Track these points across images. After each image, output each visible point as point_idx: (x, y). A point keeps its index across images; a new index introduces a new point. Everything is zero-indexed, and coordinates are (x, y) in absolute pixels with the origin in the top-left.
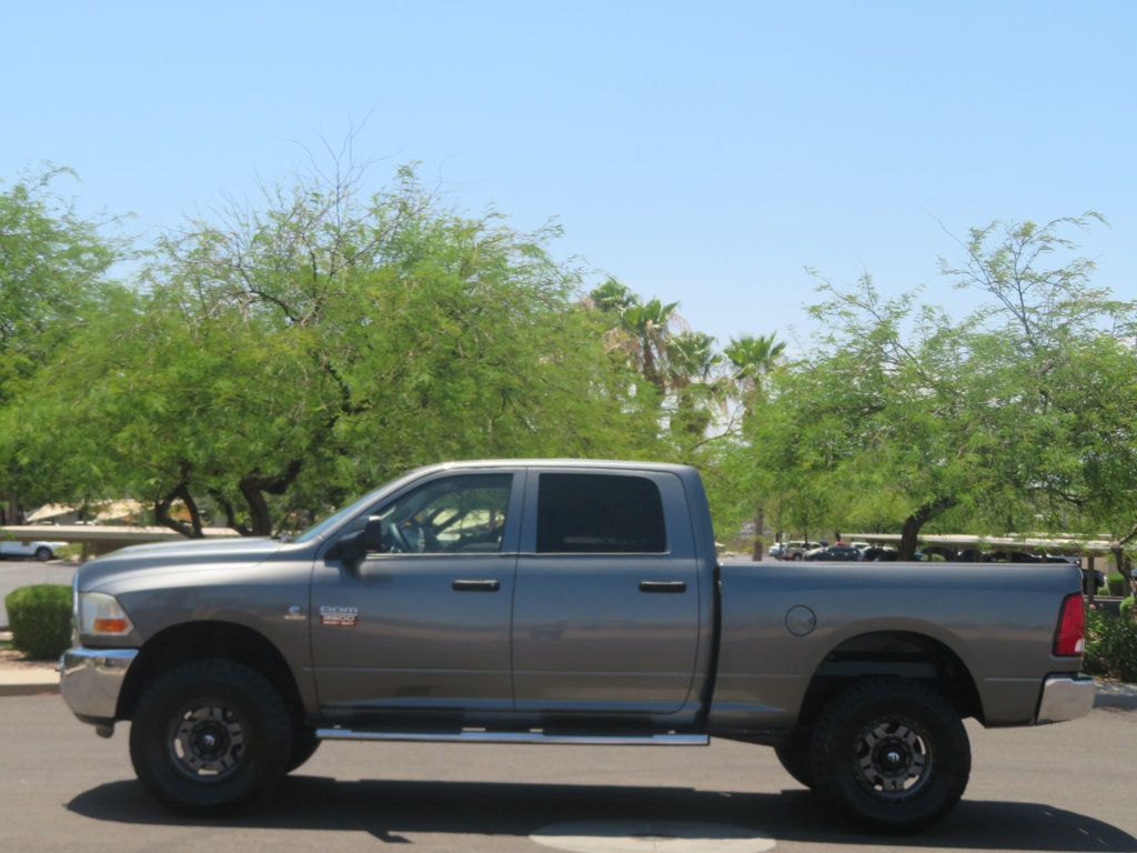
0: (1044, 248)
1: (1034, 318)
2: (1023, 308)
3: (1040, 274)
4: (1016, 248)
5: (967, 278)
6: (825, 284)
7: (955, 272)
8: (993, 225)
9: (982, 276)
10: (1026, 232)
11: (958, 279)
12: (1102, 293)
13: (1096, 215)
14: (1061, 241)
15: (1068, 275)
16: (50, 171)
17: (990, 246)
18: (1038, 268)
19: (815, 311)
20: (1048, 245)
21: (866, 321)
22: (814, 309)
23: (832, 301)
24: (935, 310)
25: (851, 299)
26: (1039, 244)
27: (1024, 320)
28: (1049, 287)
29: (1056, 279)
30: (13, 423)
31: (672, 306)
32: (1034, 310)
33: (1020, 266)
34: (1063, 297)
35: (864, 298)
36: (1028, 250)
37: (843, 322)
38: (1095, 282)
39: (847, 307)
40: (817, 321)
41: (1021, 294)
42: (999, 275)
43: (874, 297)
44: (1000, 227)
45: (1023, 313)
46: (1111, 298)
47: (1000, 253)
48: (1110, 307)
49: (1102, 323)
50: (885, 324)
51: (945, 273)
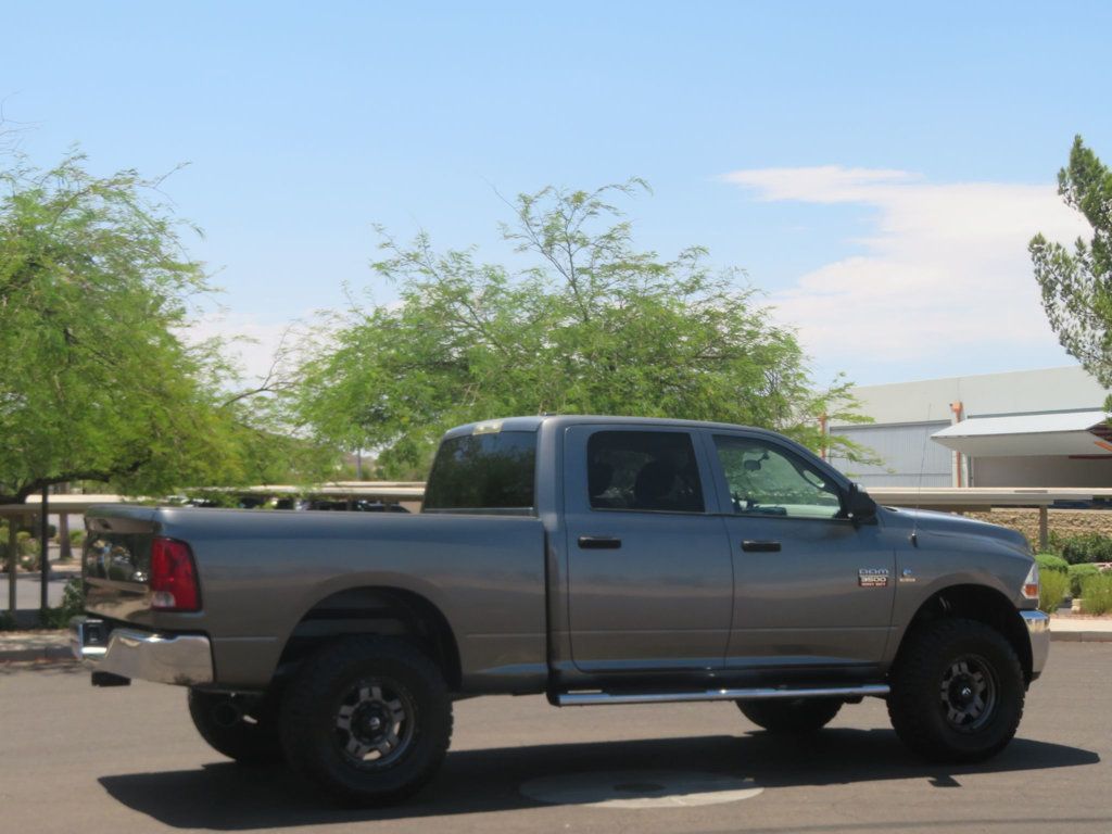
0: (592, 213)
1: (582, 279)
2: (572, 269)
3: (588, 237)
4: (568, 213)
5: (526, 241)
6: (389, 241)
7: (515, 236)
8: (545, 191)
10: (578, 198)
11: (518, 242)
12: (646, 256)
13: (641, 181)
14: (608, 207)
17: (540, 210)
19: (382, 268)
20: (596, 210)
22: (380, 266)
23: (396, 258)
24: (496, 269)
26: (587, 209)
27: (573, 282)
32: (582, 272)
33: (571, 230)
34: (609, 259)
40: (384, 277)
41: (571, 256)
42: (551, 238)
44: (552, 193)
47: (553, 218)
51: (507, 237)
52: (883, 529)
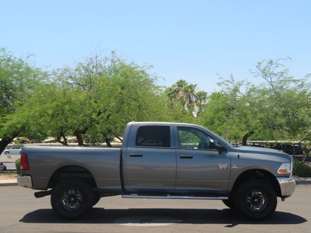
0: (277, 66)
1: (274, 84)
2: (272, 82)
3: (275, 73)
4: (269, 66)
5: (257, 74)
6: (221, 77)
7: (254, 73)
8: (263, 61)
9: (261, 74)
10: (271, 62)
12: (292, 77)
13: (289, 57)
14: (281, 65)
15: (283, 73)
16: (29, 55)
17: (263, 66)
18: (275, 72)
19: (219, 84)
21: (231, 86)
23: (223, 81)
24: (250, 83)
25: (228, 81)
26: (275, 65)
27: (272, 85)
28: (278, 76)
29: (280, 74)
30: (16, 118)
31: (196, 85)
32: (274, 82)
33: (271, 71)
34: (281, 79)
35: (231, 81)
36: (272, 67)
37: (226, 87)
38: (289, 74)
39: (227, 83)
40: (219, 86)
41: (271, 78)
42: (265, 74)
43: (233, 80)
44: (265, 61)
45: (271, 83)
46: (294, 79)
47: (265, 68)
48: (294, 81)
49: (292, 85)
50: (236, 87)
51: (251, 73)
52: (228, 153)
